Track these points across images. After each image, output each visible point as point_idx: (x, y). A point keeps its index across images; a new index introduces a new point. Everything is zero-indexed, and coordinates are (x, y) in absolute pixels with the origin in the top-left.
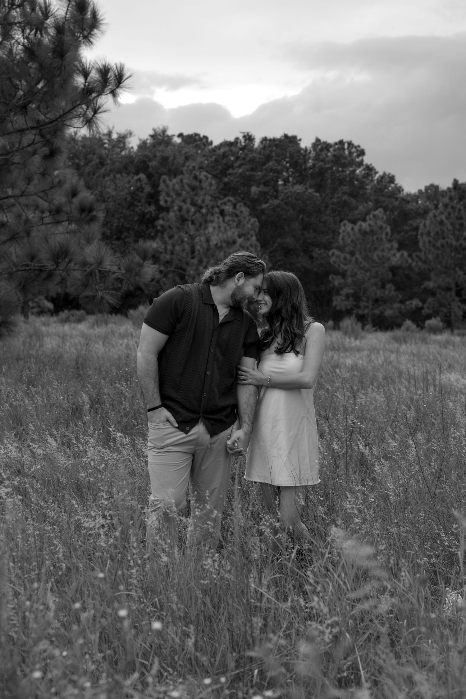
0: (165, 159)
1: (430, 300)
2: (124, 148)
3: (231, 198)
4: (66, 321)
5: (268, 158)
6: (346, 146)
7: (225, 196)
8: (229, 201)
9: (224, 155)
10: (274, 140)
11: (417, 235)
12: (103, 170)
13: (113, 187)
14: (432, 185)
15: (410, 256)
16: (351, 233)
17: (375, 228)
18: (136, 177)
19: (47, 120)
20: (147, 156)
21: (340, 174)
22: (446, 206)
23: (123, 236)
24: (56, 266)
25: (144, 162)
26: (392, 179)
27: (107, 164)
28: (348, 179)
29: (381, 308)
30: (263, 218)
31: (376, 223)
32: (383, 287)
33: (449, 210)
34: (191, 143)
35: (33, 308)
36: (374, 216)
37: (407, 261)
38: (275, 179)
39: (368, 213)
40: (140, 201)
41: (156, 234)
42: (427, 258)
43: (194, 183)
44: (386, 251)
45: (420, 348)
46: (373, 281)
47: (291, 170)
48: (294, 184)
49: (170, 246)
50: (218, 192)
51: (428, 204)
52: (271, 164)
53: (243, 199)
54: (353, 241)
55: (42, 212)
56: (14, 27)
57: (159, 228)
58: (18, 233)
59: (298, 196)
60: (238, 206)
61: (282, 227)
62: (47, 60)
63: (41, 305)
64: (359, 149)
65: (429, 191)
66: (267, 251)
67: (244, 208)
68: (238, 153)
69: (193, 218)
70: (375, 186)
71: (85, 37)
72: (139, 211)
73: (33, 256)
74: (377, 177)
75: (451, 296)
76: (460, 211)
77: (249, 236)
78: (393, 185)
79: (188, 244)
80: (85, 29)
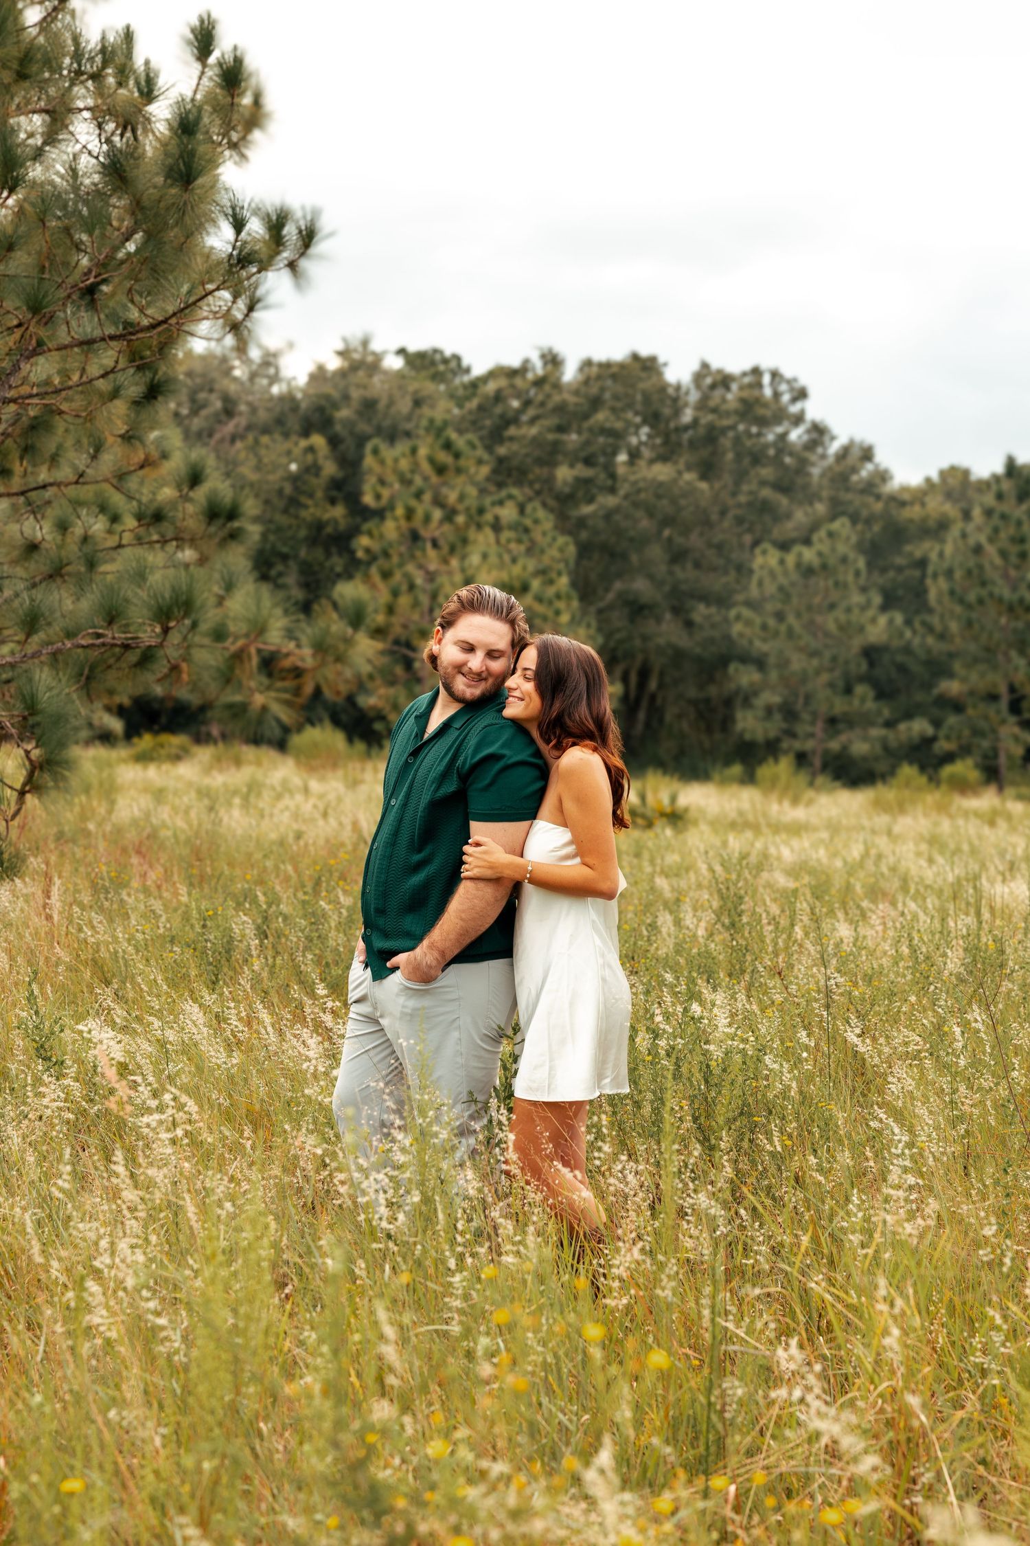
0: (369, 405)
1: (952, 720)
2: (275, 379)
3: (515, 491)
4: (143, 758)
5: (596, 403)
6: (766, 379)
7: (500, 485)
8: (510, 497)
9: (498, 397)
10: (606, 366)
11: (924, 576)
12: (230, 427)
13: (252, 461)
14: (953, 469)
15: (908, 622)
16: (778, 570)
17: (832, 561)
18: (303, 443)
19: (145, 322)
20: (327, 397)
21: (754, 440)
22: (989, 513)
23: (273, 573)
24: (162, 636)
25: (321, 409)
26: (867, 454)
27: (240, 414)
28: (771, 452)
29: (843, 738)
30: (584, 535)
31: (833, 550)
32: (848, 690)
33: (996, 520)
34: (424, 367)
35: (78, 729)
36: (831, 535)
37: (901, 635)
38: (609, 450)
39: (815, 527)
40: (311, 495)
41: (353, 567)
42: (946, 628)
43: (444, 457)
44: (856, 611)
45: (936, 824)
46: (825, 677)
47: (645, 430)
48: (652, 462)
49: (384, 596)
50: (488, 479)
51: (951, 510)
52: (601, 416)
53: (538, 493)
54: (781, 589)
55: (115, 519)
56: (78, 116)
57: (360, 554)
58: (67, 564)
59: (660, 490)
60: (529, 508)
61: (624, 557)
62: (151, 191)
63: (96, 722)
64: (796, 386)
65: (951, 481)
66: (593, 609)
67: (541, 513)
68: (527, 392)
69: (437, 534)
70: (830, 468)
71: (234, 146)
72: (309, 518)
73: (112, 616)
74: (834, 448)
75: (998, 712)
76: (1019, 523)
77: (554, 575)
78: (869, 467)
79: (424, 591)
80: (233, 128)
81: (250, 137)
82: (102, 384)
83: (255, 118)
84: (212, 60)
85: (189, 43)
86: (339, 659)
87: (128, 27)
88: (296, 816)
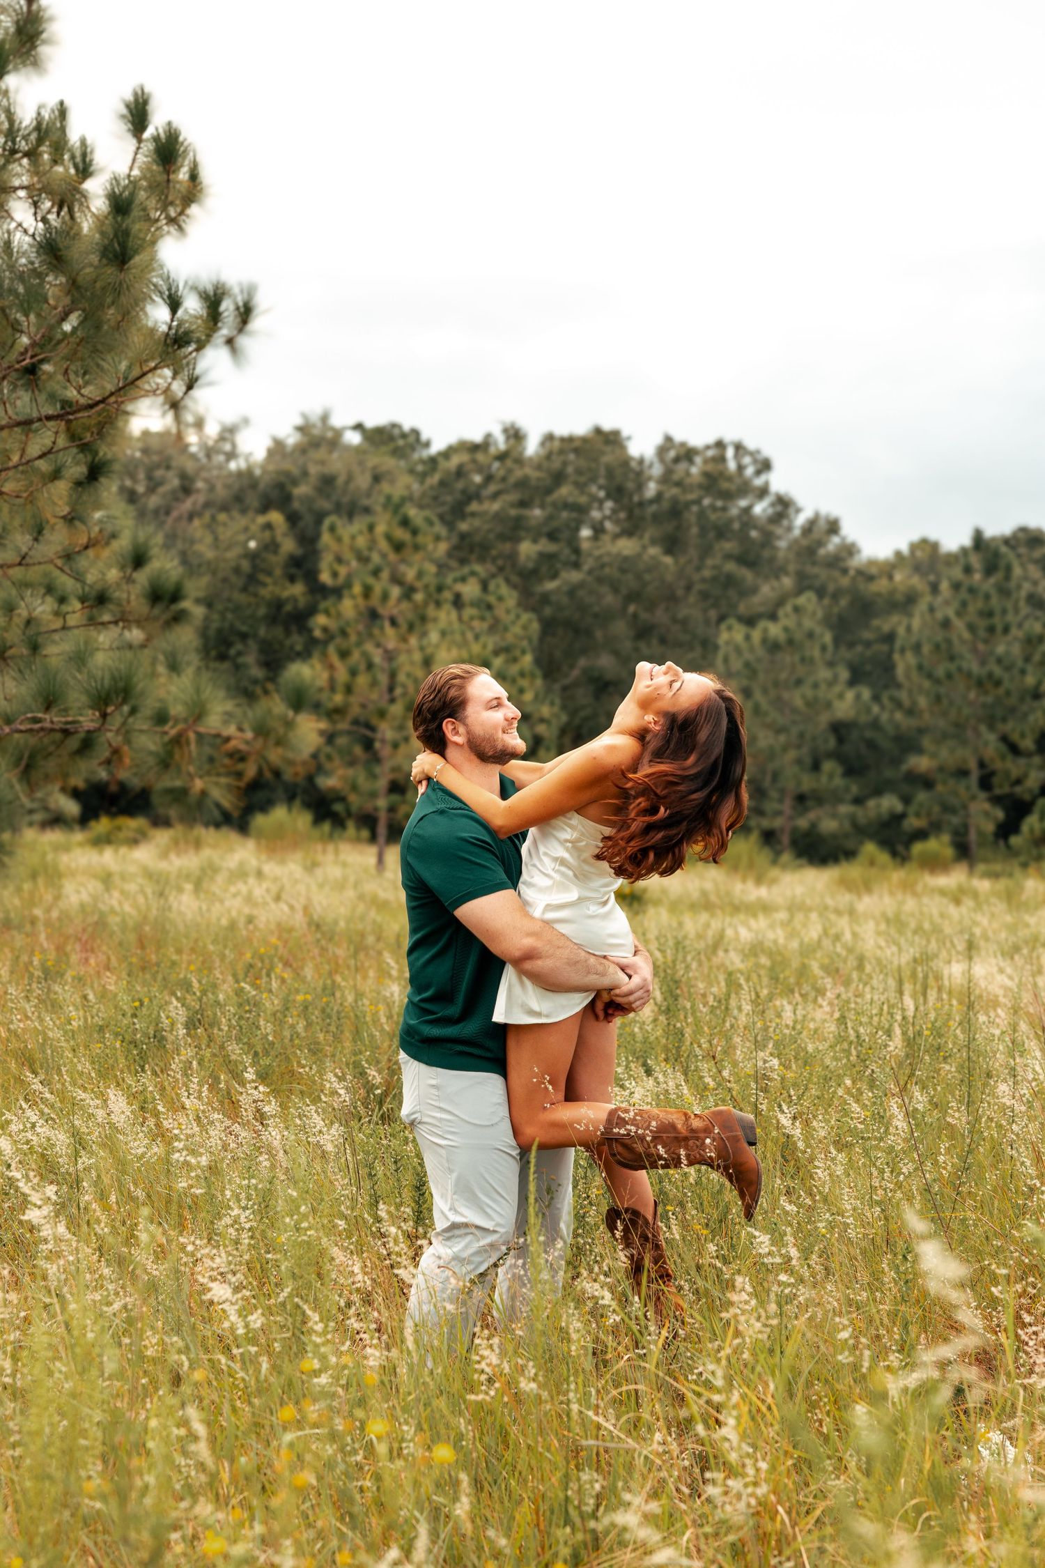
0: (327, 482)
1: (922, 796)
2: (231, 455)
3: (478, 568)
4: (100, 842)
5: (558, 478)
6: (730, 453)
7: (463, 561)
8: (473, 573)
9: (460, 473)
10: (570, 439)
11: (891, 652)
12: (188, 505)
13: (209, 539)
14: (924, 541)
15: (876, 698)
16: (744, 645)
17: (798, 636)
18: (261, 520)
19: (82, 401)
20: (287, 474)
21: (719, 514)
22: (956, 586)
23: (232, 652)
24: (101, 721)
25: (280, 486)
26: (833, 527)
27: (198, 491)
28: (736, 526)
29: (812, 815)
30: (548, 611)
31: (799, 624)
32: (816, 767)
33: (964, 594)
34: (383, 443)
35: (31, 812)
36: (797, 609)
37: (868, 710)
38: (573, 525)
39: (781, 602)
40: (269, 573)
41: (310, 648)
42: (914, 703)
43: (401, 534)
44: (823, 687)
45: (901, 903)
46: (792, 754)
47: (609, 505)
48: (616, 537)
49: (342, 675)
50: (450, 554)
51: (916, 582)
52: (565, 491)
53: (501, 569)
54: (747, 665)
55: (62, 600)
56: (14, 195)
57: (317, 633)
58: (11, 647)
59: (626, 564)
60: (492, 586)
61: (589, 633)
62: (88, 270)
63: (52, 805)
64: (759, 457)
65: (919, 554)
66: (557, 686)
67: (504, 590)
68: (489, 466)
69: (395, 612)
70: (796, 541)
71: (172, 221)
72: (268, 596)
73: (50, 700)
74: (800, 520)
75: (968, 788)
76: (987, 597)
77: (517, 653)
78: (836, 540)
79: (383, 670)
80: (172, 203)
81: (189, 211)
82: (43, 465)
83: (193, 192)
84: (147, 134)
85: (123, 117)
86: (279, 742)
87: (62, 103)
88: (249, 899)
